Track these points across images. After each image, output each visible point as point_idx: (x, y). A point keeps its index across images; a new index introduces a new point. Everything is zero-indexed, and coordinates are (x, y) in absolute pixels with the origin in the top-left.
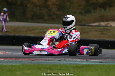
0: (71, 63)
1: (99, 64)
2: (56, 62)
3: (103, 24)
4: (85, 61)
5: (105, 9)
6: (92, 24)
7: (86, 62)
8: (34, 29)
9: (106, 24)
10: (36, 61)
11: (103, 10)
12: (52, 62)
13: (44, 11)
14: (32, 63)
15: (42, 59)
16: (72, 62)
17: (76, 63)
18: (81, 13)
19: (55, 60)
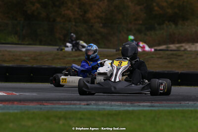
0: (104, 109)
1: (148, 108)
2: (80, 108)
3: (173, 47)
4: (128, 104)
7: (129, 107)
8: (65, 57)
9: (178, 47)
10: (50, 106)
12: (74, 107)
14: (41, 109)
15: (61, 102)
16: (105, 107)
17: (112, 108)
19: (80, 104)
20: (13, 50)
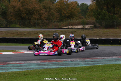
3: (70, 27)
5: (70, 19)
6: (64, 28)
9: (72, 27)
11: (70, 20)
13: (40, 21)
18: (58, 21)
20: (18, 30)
